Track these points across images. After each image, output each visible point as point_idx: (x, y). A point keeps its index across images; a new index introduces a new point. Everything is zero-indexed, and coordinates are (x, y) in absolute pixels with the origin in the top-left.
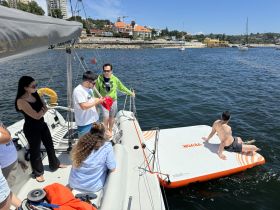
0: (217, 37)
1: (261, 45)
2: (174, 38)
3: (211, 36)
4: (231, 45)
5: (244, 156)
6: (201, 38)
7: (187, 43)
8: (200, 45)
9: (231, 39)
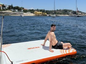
0: (41, 11)
1: (62, 15)
2: (17, 10)
3: (38, 10)
4: (48, 15)
5: (64, 50)
6: (32, 11)
7: (25, 14)
8: (32, 15)
9: (48, 12)
